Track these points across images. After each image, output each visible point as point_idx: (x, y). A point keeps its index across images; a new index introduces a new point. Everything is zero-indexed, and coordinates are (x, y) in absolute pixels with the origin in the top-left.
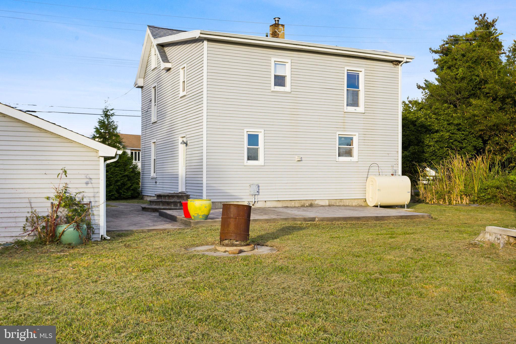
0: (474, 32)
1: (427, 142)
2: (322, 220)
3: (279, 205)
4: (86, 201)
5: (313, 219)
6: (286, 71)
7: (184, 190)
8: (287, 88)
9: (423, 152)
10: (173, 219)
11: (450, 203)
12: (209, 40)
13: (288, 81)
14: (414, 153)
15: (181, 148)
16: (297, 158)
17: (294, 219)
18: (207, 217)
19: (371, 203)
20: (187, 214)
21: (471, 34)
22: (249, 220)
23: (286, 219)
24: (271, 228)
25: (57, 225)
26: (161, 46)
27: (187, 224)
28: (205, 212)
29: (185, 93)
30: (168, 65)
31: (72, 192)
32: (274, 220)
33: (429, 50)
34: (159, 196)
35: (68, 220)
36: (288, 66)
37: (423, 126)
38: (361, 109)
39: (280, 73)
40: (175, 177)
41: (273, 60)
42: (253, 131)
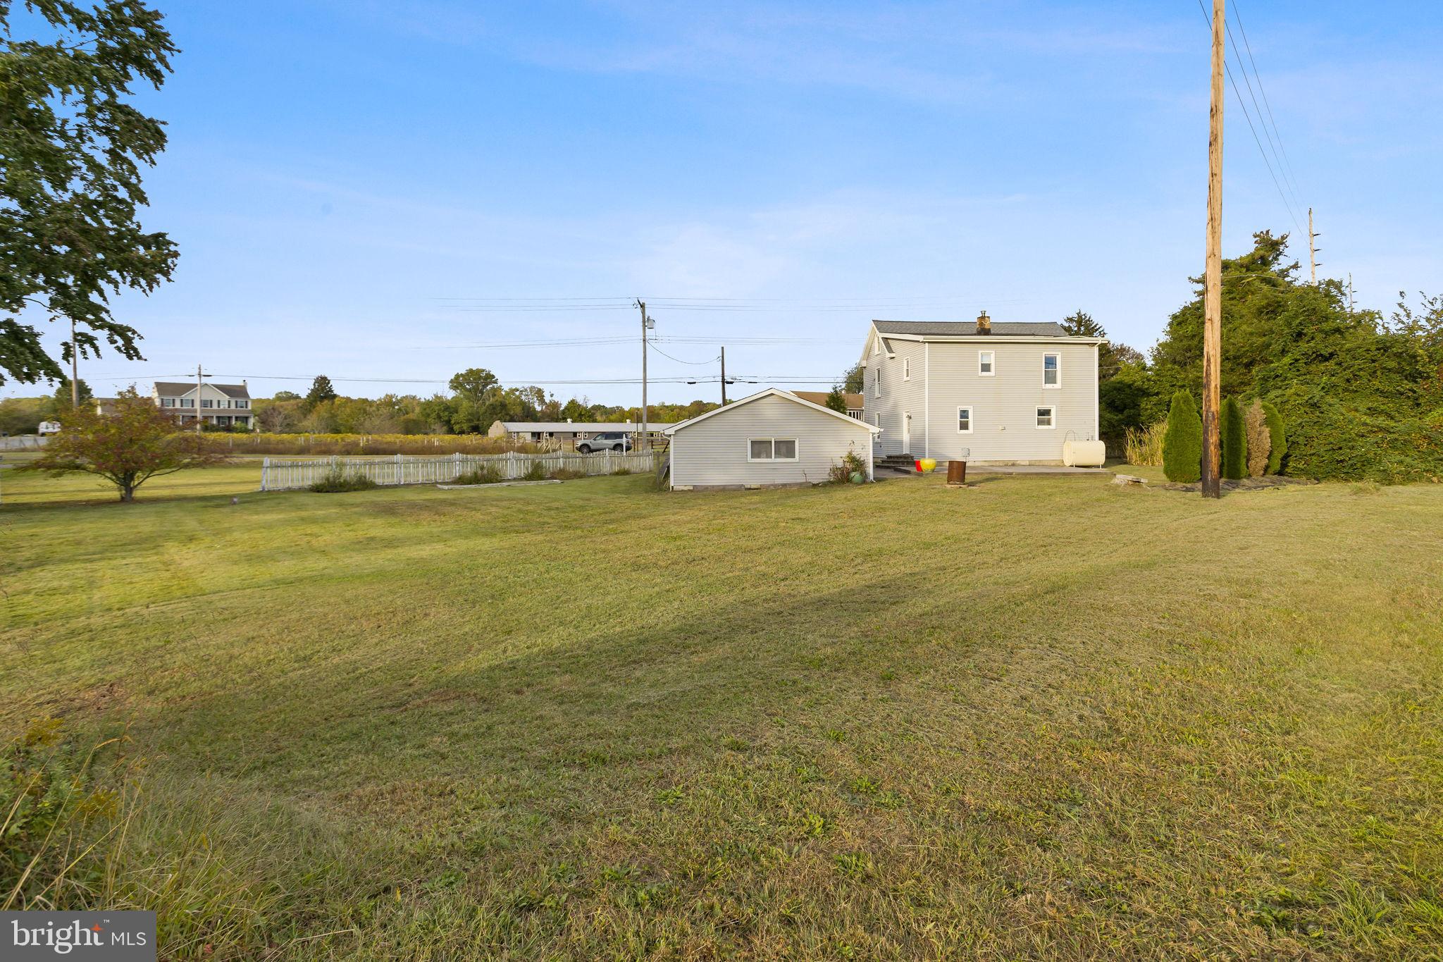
0: (1252, 255)
1: (1143, 405)
2: (1019, 474)
3: (986, 464)
4: (862, 459)
5: (1011, 474)
6: (991, 360)
7: (908, 453)
8: (992, 373)
9: (1140, 415)
10: (908, 472)
11: (1153, 465)
12: (929, 342)
13: (993, 368)
14: (1129, 417)
15: (905, 420)
16: (1001, 428)
17: (997, 473)
18: (933, 471)
19: (1067, 463)
20: (919, 468)
21: (1248, 256)
22: (964, 473)
23: (990, 473)
24: (976, 478)
25: (848, 473)
26: (885, 339)
27: (921, 475)
28: (932, 467)
29: (908, 378)
30: (893, 355)
31: (854, 454)
32: (981, 474)
33: (1188, 280)
34: (889, 457)
35: (854, 470)
36: (993, 356)
37: (1139, 389)
38: (1058, 385)
39: (986, 362)
40: (901, 443)
41: (980, 352)
42: (964, 408)
